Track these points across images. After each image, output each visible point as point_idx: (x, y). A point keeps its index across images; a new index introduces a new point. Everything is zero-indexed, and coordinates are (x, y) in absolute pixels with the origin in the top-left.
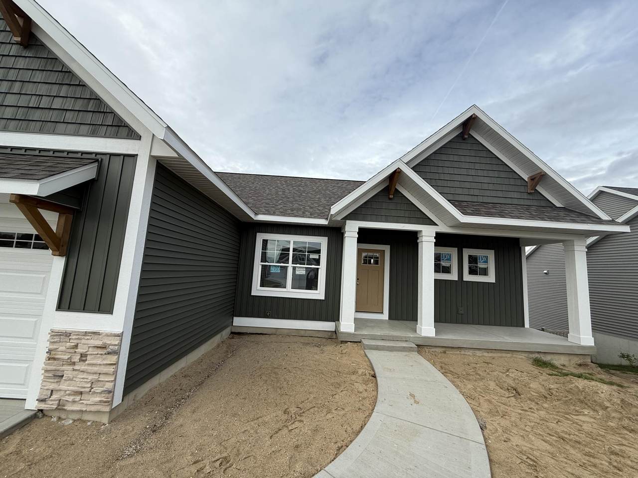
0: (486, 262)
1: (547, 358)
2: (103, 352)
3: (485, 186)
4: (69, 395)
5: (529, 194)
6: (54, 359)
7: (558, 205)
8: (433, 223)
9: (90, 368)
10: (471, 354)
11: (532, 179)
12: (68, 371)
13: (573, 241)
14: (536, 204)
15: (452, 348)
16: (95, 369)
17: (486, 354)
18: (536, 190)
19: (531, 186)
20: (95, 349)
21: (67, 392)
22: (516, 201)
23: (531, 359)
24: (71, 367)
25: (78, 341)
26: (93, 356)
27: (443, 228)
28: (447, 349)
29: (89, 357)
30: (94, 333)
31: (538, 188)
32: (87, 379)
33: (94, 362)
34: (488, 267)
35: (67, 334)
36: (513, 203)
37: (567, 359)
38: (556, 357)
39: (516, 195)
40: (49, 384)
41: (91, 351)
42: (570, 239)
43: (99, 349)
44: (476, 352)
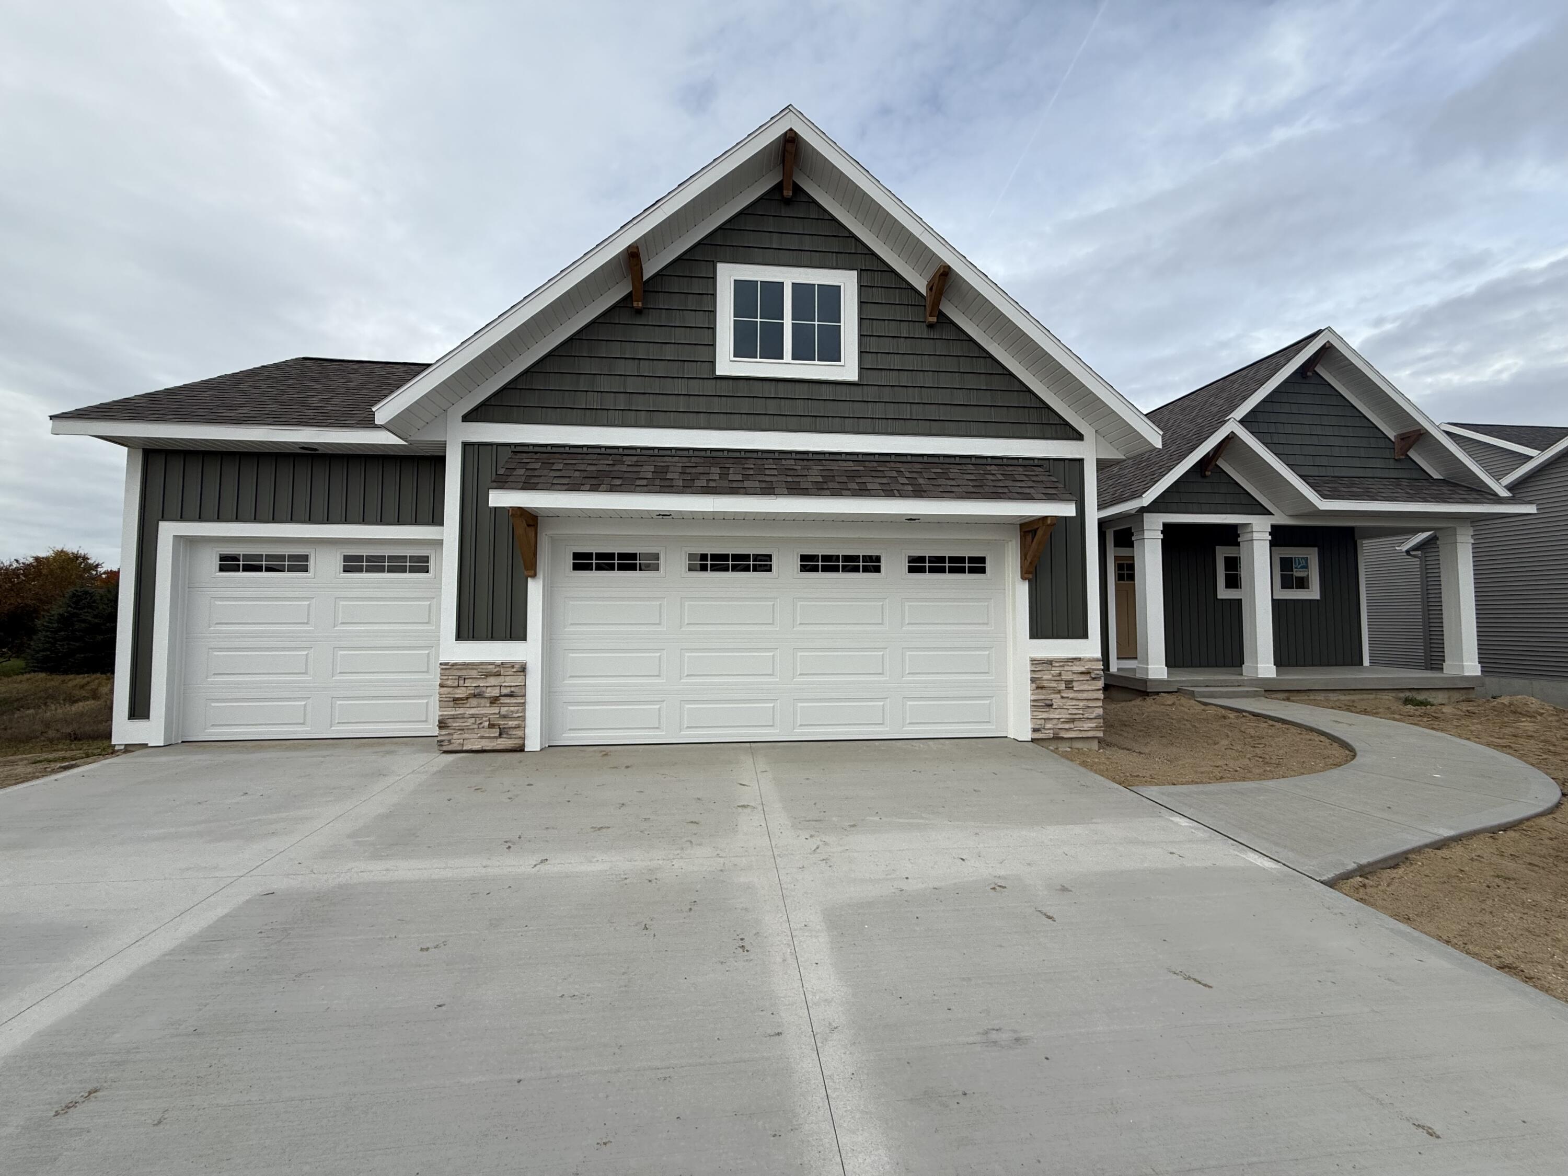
0: (1306, 567)
1: (1421, 697)
2: (1087, 677)
3: (1336, 451)
4: (1063, 722)
5: (1396, 460)
6: (1042, 688)
7: (1436, 476)
8: (1267, 512)
9: (1080, 696)
10: (1323, 699)
11: (1403, 438)
12: (1057, 701)
13: (1455, 529)
14: (1406, 477)
15: (1298, 691)
16: (1085, 695)
17: (1342, 697)
18: (1408, 456)
19: (1401, 449)
20: (1079, 675)
21: (1062, 720)
22: (1379, 473)
23: (1400, 699)
24: (1059, 696)
25: (1061, 669)
26: (1079, 683)
27: (1281, 519)
28: (1292, 694)
29: (1075, 684)
30: (1075, 659)
31: (1412, 454)
32: (1078, 705)
33: (1081, 688)
34: (1308, 575)
35: (1050, 662)
36: (1376, 476)
37: (1446, 696)
38: (1434, 694)
39: (1379, 463)
40: (1040, 713)
41: (1075, 677)
42: (1449, 526)
43: (1083, 675)
44: (1329, 695)
